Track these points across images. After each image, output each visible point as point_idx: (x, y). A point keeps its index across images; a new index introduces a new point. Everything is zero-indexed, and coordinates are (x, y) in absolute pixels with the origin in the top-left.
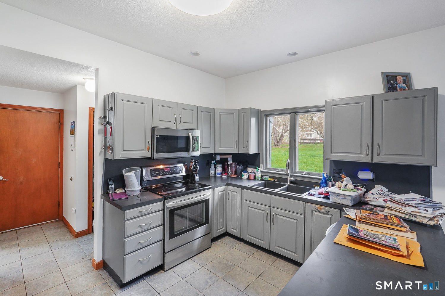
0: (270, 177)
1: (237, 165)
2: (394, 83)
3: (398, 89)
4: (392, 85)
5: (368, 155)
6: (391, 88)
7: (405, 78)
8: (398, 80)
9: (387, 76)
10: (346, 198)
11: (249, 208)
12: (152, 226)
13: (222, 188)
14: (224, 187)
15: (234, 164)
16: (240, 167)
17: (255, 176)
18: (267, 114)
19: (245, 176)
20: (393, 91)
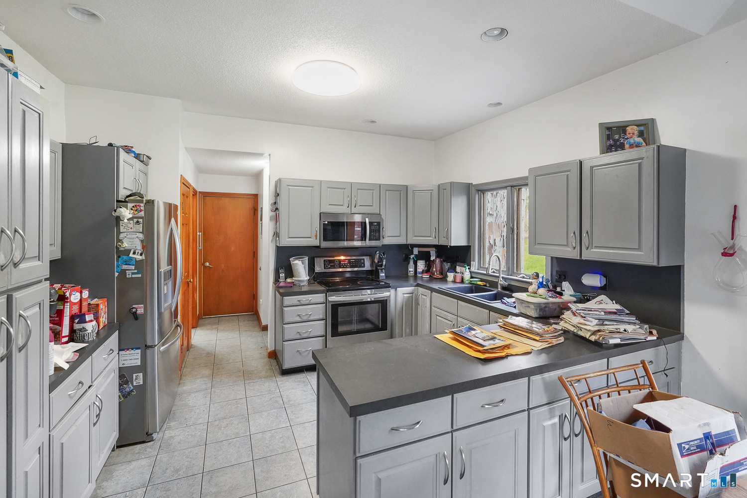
0: (482, 280)
1: (444, 261)
2: (620, 137)
3: (627, 146)
4: (615, 141)
5: (574, 248)
6: (612, 146)
7: (642, 128)
8: (627, 133)
9: (609, 129)
10: (529, 307)
11: (438, 317)
12: (312, 318)
13: (409, 289)
14: (413, 288)
15: (438, 260)
16: (447, 266)
17: (462, 279)
18: (482, 190)
19: (451, 276)
20: (616, 151)
